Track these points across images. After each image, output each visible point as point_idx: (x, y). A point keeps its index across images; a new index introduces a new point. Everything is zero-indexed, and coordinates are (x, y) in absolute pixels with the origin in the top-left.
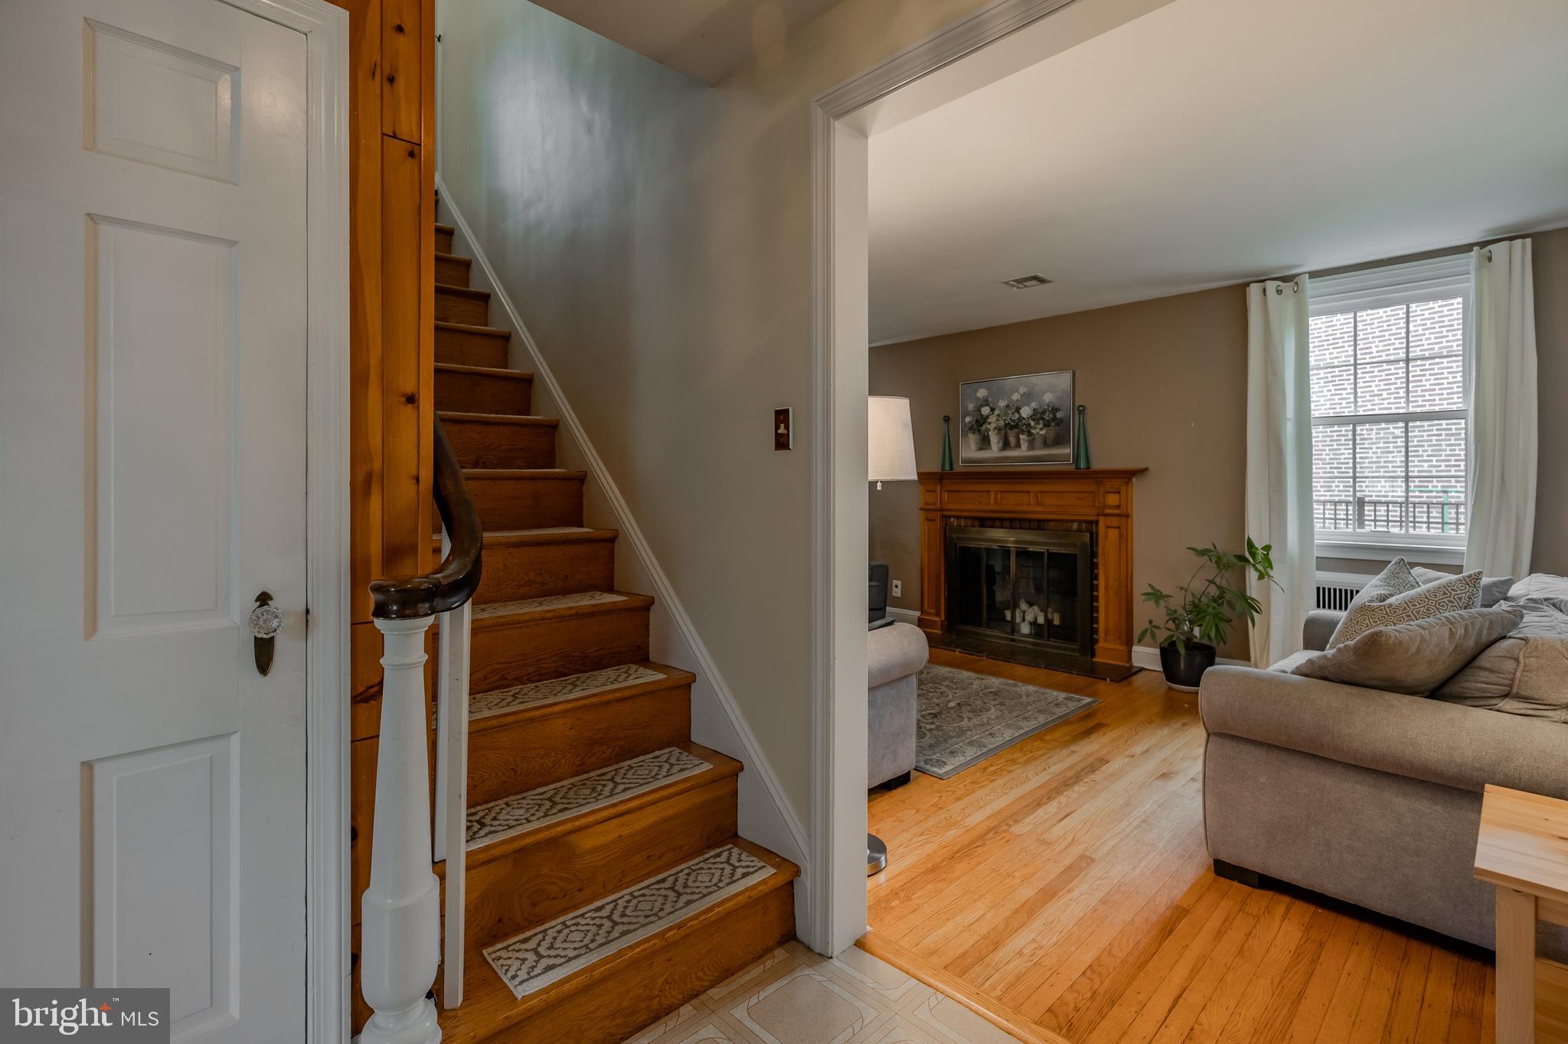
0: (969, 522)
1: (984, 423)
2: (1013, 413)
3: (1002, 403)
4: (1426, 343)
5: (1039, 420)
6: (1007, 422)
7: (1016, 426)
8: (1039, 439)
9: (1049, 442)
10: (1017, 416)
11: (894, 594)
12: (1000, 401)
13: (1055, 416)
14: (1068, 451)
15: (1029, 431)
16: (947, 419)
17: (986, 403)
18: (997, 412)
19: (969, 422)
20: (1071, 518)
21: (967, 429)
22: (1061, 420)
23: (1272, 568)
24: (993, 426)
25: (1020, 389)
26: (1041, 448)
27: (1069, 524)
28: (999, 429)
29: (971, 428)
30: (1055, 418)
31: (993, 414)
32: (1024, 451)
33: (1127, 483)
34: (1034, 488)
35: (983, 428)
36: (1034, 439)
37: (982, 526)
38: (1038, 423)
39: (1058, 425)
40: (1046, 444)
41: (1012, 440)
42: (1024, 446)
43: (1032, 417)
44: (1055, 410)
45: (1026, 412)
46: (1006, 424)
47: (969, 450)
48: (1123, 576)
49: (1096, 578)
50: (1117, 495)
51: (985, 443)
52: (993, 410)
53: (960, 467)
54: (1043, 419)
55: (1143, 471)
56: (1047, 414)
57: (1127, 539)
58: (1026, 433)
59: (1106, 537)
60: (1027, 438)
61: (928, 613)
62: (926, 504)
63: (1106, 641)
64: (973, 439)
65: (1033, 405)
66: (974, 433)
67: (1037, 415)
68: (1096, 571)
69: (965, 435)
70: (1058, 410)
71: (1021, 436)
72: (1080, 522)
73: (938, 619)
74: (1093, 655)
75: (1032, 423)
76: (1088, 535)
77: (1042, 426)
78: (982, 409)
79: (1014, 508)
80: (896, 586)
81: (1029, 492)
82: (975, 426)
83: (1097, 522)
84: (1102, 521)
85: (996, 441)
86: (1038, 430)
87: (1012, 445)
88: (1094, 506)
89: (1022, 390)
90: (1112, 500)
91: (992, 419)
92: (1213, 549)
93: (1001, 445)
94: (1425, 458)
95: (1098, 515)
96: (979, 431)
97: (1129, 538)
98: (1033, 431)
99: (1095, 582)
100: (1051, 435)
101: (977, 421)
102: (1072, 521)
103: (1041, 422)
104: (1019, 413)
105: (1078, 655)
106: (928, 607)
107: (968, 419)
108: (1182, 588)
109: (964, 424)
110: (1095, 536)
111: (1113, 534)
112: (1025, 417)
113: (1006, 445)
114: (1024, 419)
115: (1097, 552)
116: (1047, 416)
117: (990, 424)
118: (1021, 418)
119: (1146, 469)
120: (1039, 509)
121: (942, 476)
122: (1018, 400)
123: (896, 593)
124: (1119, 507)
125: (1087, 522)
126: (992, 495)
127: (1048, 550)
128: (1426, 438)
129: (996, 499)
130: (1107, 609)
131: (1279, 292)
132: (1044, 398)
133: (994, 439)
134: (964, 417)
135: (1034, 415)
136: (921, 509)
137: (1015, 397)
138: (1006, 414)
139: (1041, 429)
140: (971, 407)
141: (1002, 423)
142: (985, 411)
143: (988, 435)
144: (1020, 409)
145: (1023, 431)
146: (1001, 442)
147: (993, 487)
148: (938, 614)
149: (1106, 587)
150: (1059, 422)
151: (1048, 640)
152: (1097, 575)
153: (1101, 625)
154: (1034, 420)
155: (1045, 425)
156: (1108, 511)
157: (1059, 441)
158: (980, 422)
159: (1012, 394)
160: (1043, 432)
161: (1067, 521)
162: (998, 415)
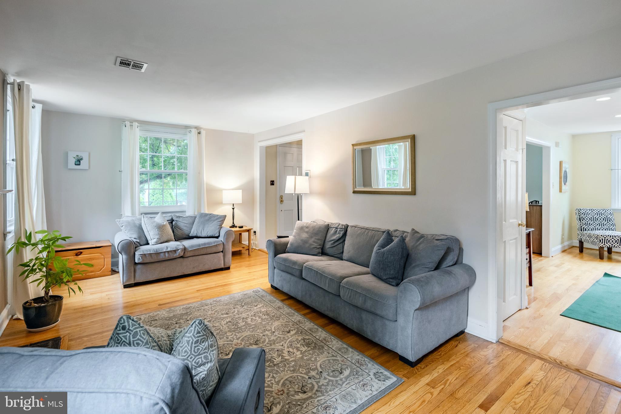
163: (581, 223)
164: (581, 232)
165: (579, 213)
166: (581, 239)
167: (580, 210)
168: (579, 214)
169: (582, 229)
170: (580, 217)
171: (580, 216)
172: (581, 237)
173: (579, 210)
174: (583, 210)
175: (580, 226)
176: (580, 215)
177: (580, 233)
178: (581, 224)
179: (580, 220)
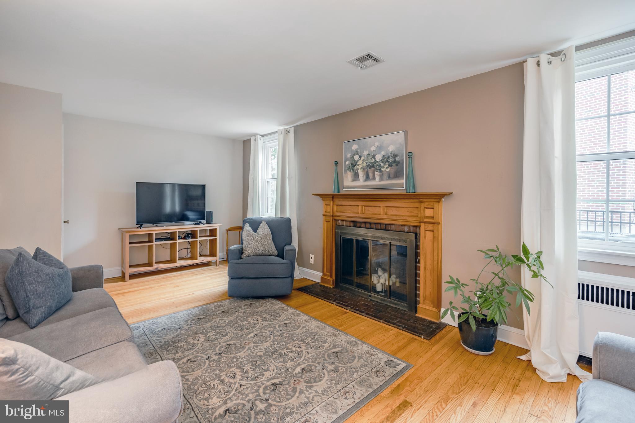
0: (348, 224)
1: (355, 165)
2: (371, 159)
3: (365, 153)
4: (597, 131)
5: (386, 163)
6: (368, 164)
7: (373, 166)
8: (386, 174)
9: (392, 176)
10: (373, 160)
11: (310, 262)
12: (365, 151)
13: (395, 160)
14: (401, 181)
15: (380, 169)
16: (336, 163)
17: (357, 153)
18: (362, 158)
19: (348, 165)
20: (403, 223)
21: (347, 169)
22: (399, 162)
23: (543, 269)
24: (361, 166)
25: (375, 144)
26: (387, 180)
27: (403, 227)
28: (364, 168)
29: (349, 168)
30: (395, 161)
31: (361, 159)
32: (376, 182)
33: (439, 202)
34: (382, 204)
35: (355, 168)
36: (383, 174)
37: (355, 226)
38: (385, 165)
39: (397, 165)
40: (389, 177)
41: (371, 175)
42: (377, 178)
43: (382, 161)
44: (395, 156)
45: (379, 158)
46: (367, 165)
47: (348, 182)
48: (435, 263)
49: (419, 262)
50: (432, 210)
51: (356, 177)
52: (360, 157)
53: (343, 191)
54: (388, 161)
55: (450, 194)
56: (390, 159)
57: (438, 239)
58: (378, 171)
59: (425, 237)
60: (379, 174)
61: (326, 275)
62: (326, 212)
63: (424, 303)
64: (349, 175)
65: (383, 153)
66: (350, 171)
67: (385, 160)
68: (419, 258)
69: (346, 172)
70: (396, 156)
71: (376, 173)
72: (410, 226)
73: (331, 279)
74: (416, 311)
75: (382, 164)
76: (414, 234)
77: (387, 166)
78: (355, 157)
79: (371, 216)
80: (312, 258)
81: (380, 207)
82: (351, 167)
83: (420, 227)
84: (422, 225)
85: (362, 175)
86: (385, 169)
87: (371, 178)
88: (418, 216)
89: (377, 144)
90: (429, 213)
91: (360, 162)
92: (497, 250)
93: (365, 178)
94: (596, 187)
95: (420, 222)
96: (353, 170)
97: (440, 238)
98: (382, 169)
99: (418, 265)
100: (393, 172)
101: (352, 164)
102: (405, 226)
103: (387, 163)
104: (375, 159)
105: (407, 310)
106: (326, 272)
107: (347, 163)
108: (474, 280)
109: (345, 166)
110: (418, 235)
111: (429, 235)
112: (378, 161)
113: (367, 178)
114: (377, 162)
115: (419, 246)
116: (391, 160)
117: (359, 165)
118: (376, 162)
119: (451, 193)
120: (385, 217)
121: (333, 196)
122: (374, 150)
123: (311, 261)
124: (433, 218)
125: (414, 226)
126: (360, 207)
127: (390, 243)
128: (596, 177)
129: (362, 210)
130: (425, 283)
131: (550, 63)
132: (389, 149)
133: (361, 174)
134: (345, 162)
135: (383, 159)
136: (323, 215)
137: (373, 148)
138: (367, 159)
139: (387, 168)
140: (349, 155)
141: (365, 165)
142: (356, 158)
143: (358, 171)
144: (375, 156)
145: (377, 170)
146: (365, 177)
147: (360, 203)
148: (331, 276)
149: (425, 268)
150: (397, 163)
151: (390, 298)
152: (419, 260)
153: (421, 292)
154: (383, 162)
155: (389, 165)
156: (426, 220)
157: (397, 175)
158: (354, 164)
159: (371, 146)
160: (388, 170)
161: (402, 225)
162: (363, 160)
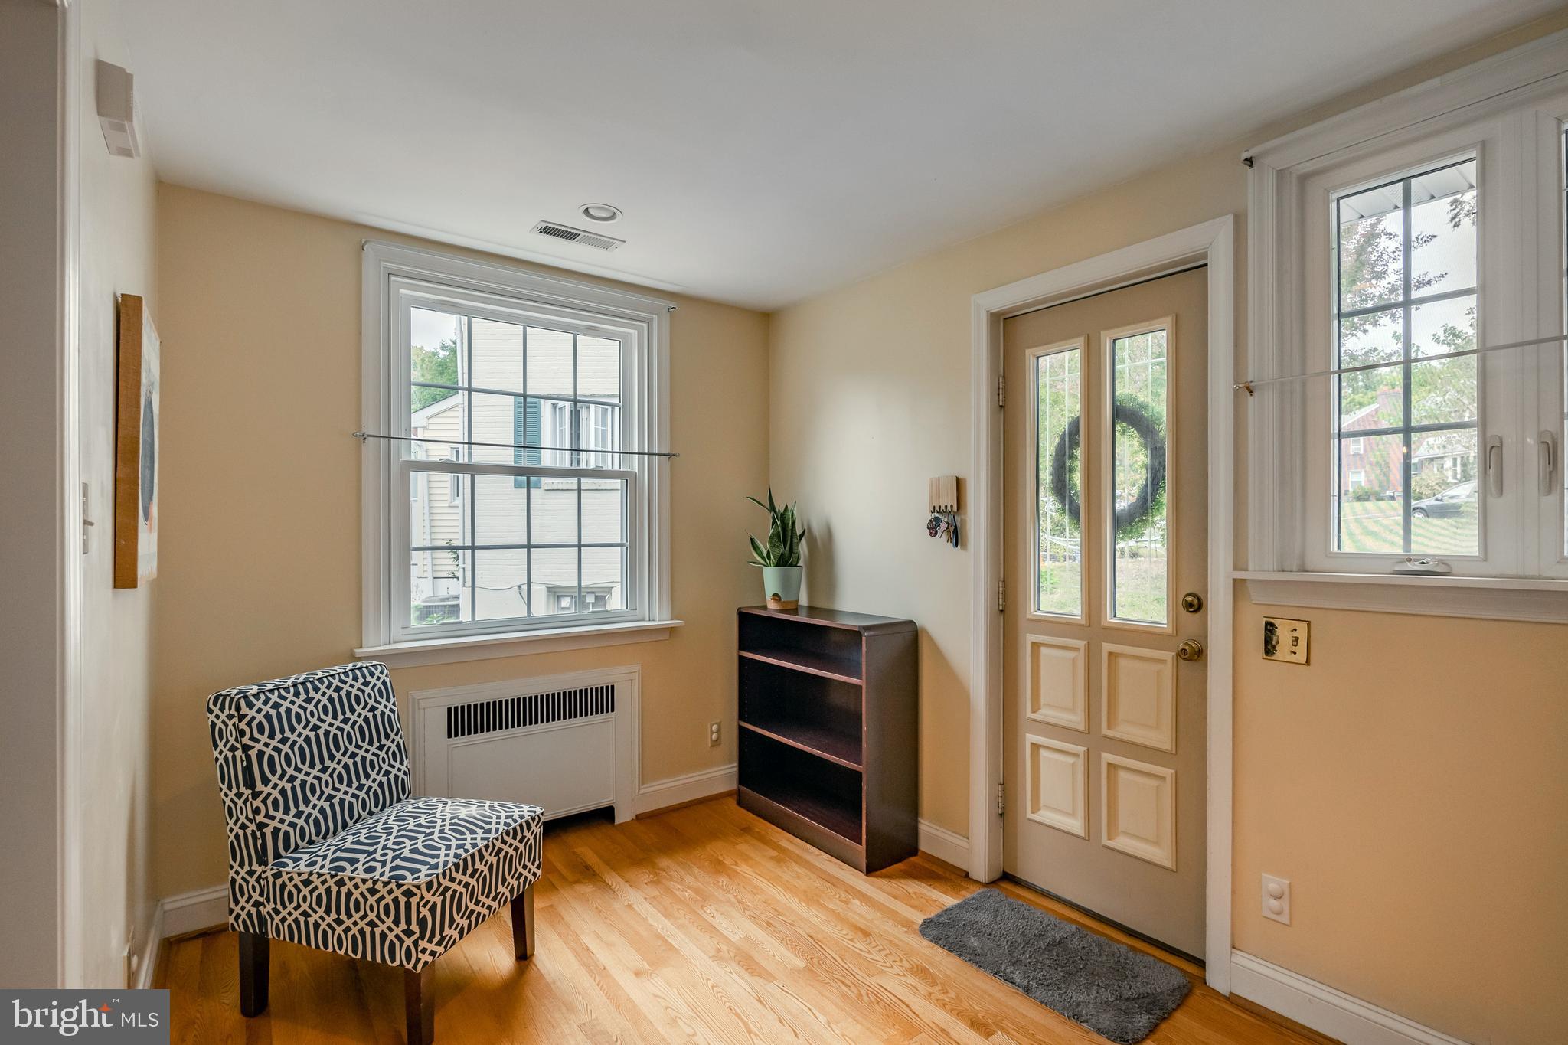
163: (257, 803)
164: (259, 869)
165: (243, 725)
166: (262, 921)
167: (242, 702)
168: (242, 733)
169: (264, 845)
170: (248, 758)
171: (246, 748)
172: (257, 904)
173: (238, 709)
174: (263, 697)
175: (253, 827)
176: (246, 740)
177: (252, 881)
178: (257, 811)
179: (250, 784)
